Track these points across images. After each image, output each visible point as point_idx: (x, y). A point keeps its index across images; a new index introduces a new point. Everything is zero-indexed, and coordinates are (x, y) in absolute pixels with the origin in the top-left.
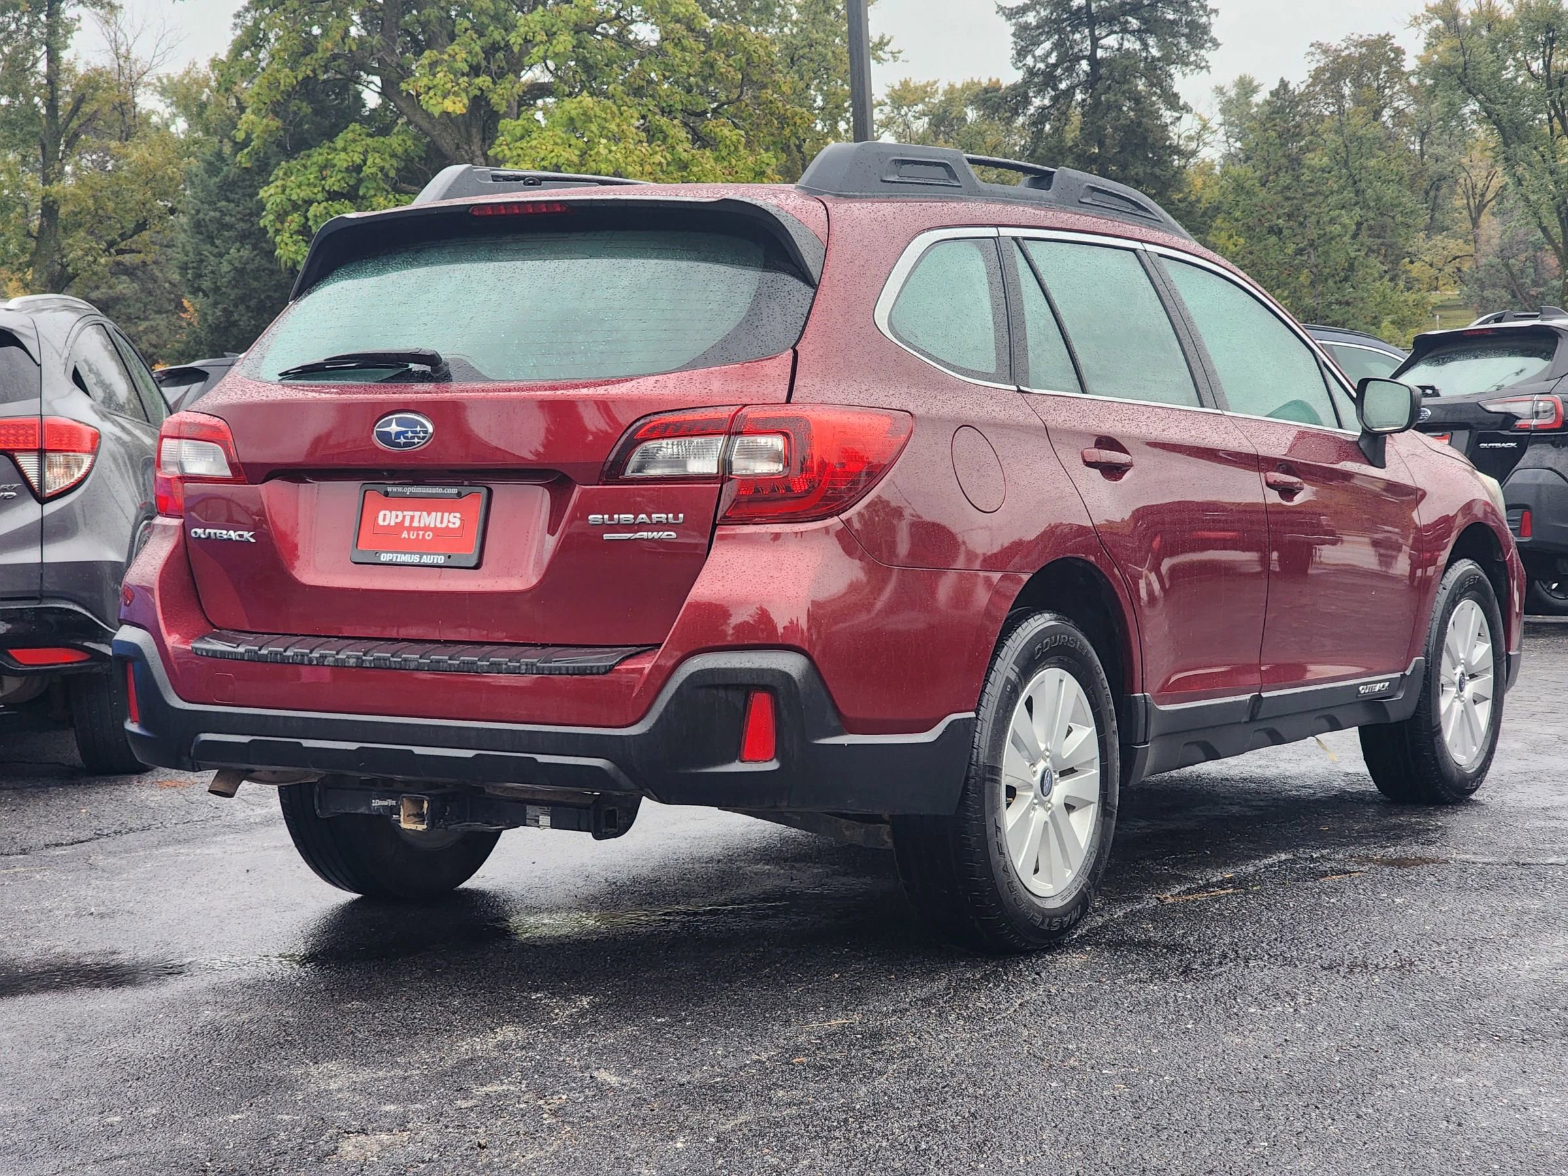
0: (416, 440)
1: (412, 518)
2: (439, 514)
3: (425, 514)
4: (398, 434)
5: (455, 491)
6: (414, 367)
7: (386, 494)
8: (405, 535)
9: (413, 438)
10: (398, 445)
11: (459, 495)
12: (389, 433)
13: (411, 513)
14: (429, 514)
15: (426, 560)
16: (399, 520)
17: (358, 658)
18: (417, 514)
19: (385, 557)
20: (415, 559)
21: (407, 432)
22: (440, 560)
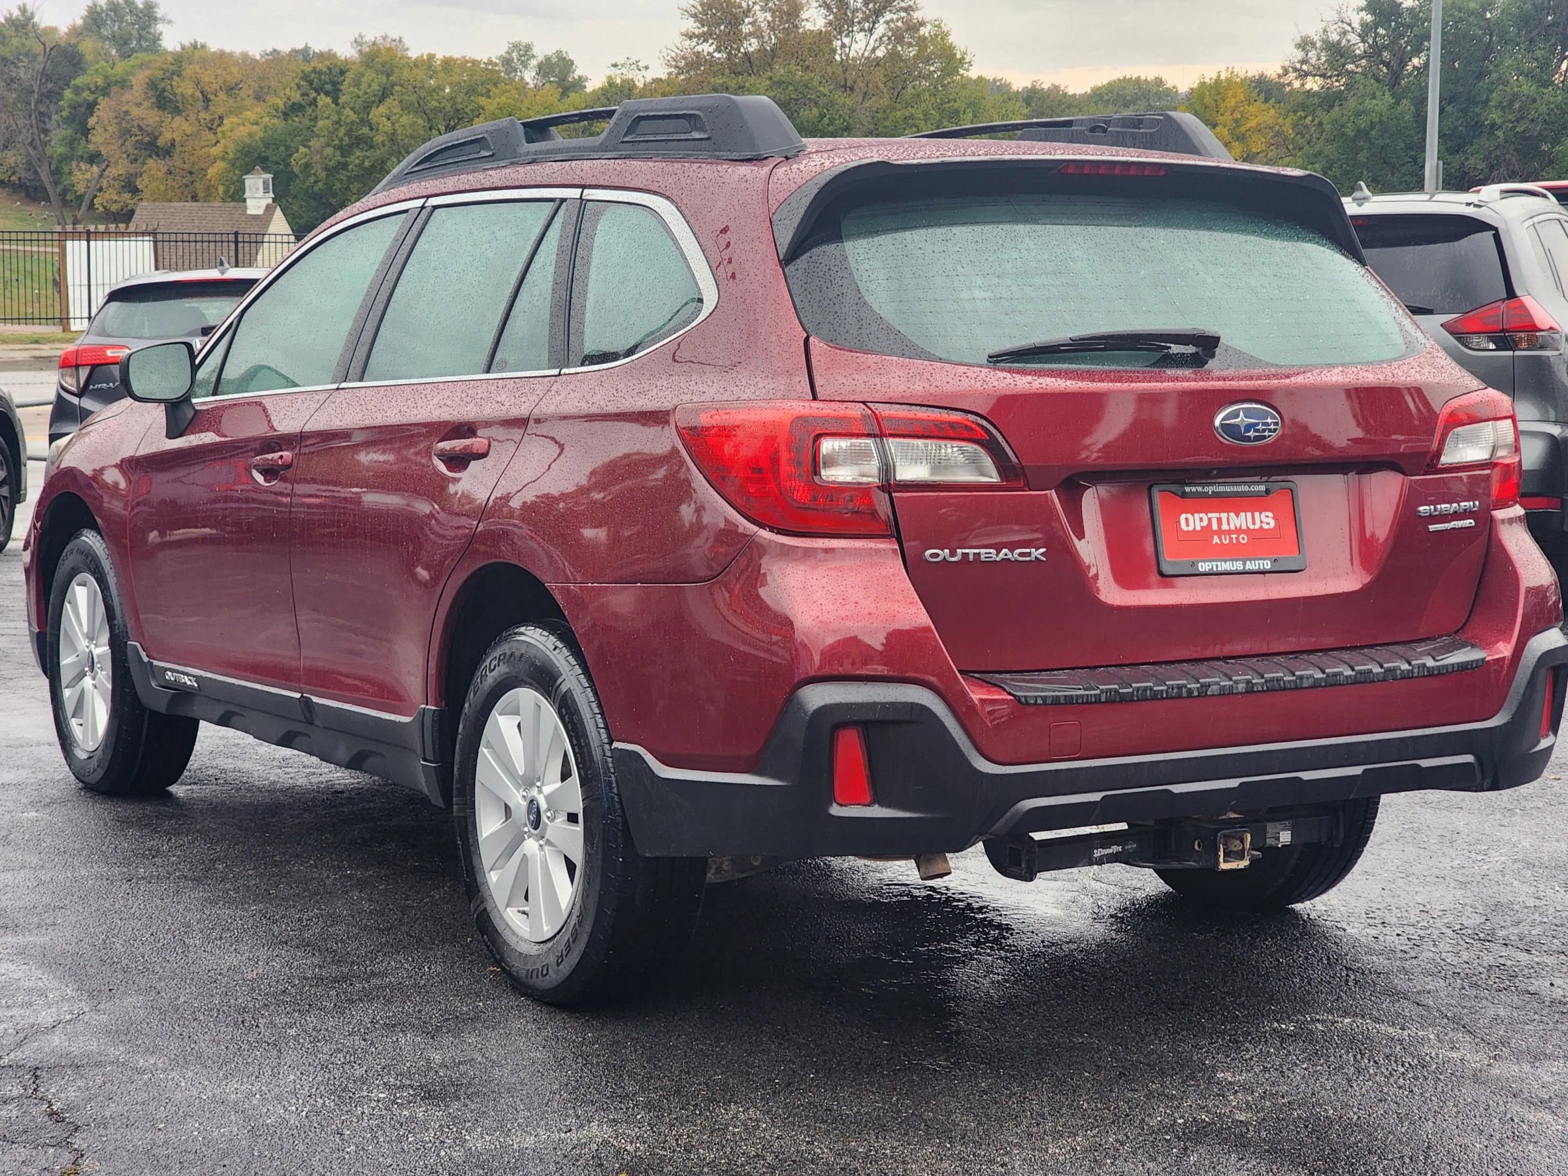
0: (1266, 433)
1: (1219, 520)
2: (1249, 514)
3: (1232, 515)
4: (1249, 427)
5: (1262, 488)
6: (1175, 349)
7: (1184, 495)
8: (1216, 540)
9: (1264, 431)
10: (1248, 439)
11: (1267, 492)
12: (1237, 426)
13: (1217, 515)
14: (1237, 515)
15: (1250, 566)
16: (1205, 523)
17: (1248, 682)
18: (1224, 516)
19: (1204, 567)
20: (1238, 566)
21: (1257, 424)
22: (1267, 565)
